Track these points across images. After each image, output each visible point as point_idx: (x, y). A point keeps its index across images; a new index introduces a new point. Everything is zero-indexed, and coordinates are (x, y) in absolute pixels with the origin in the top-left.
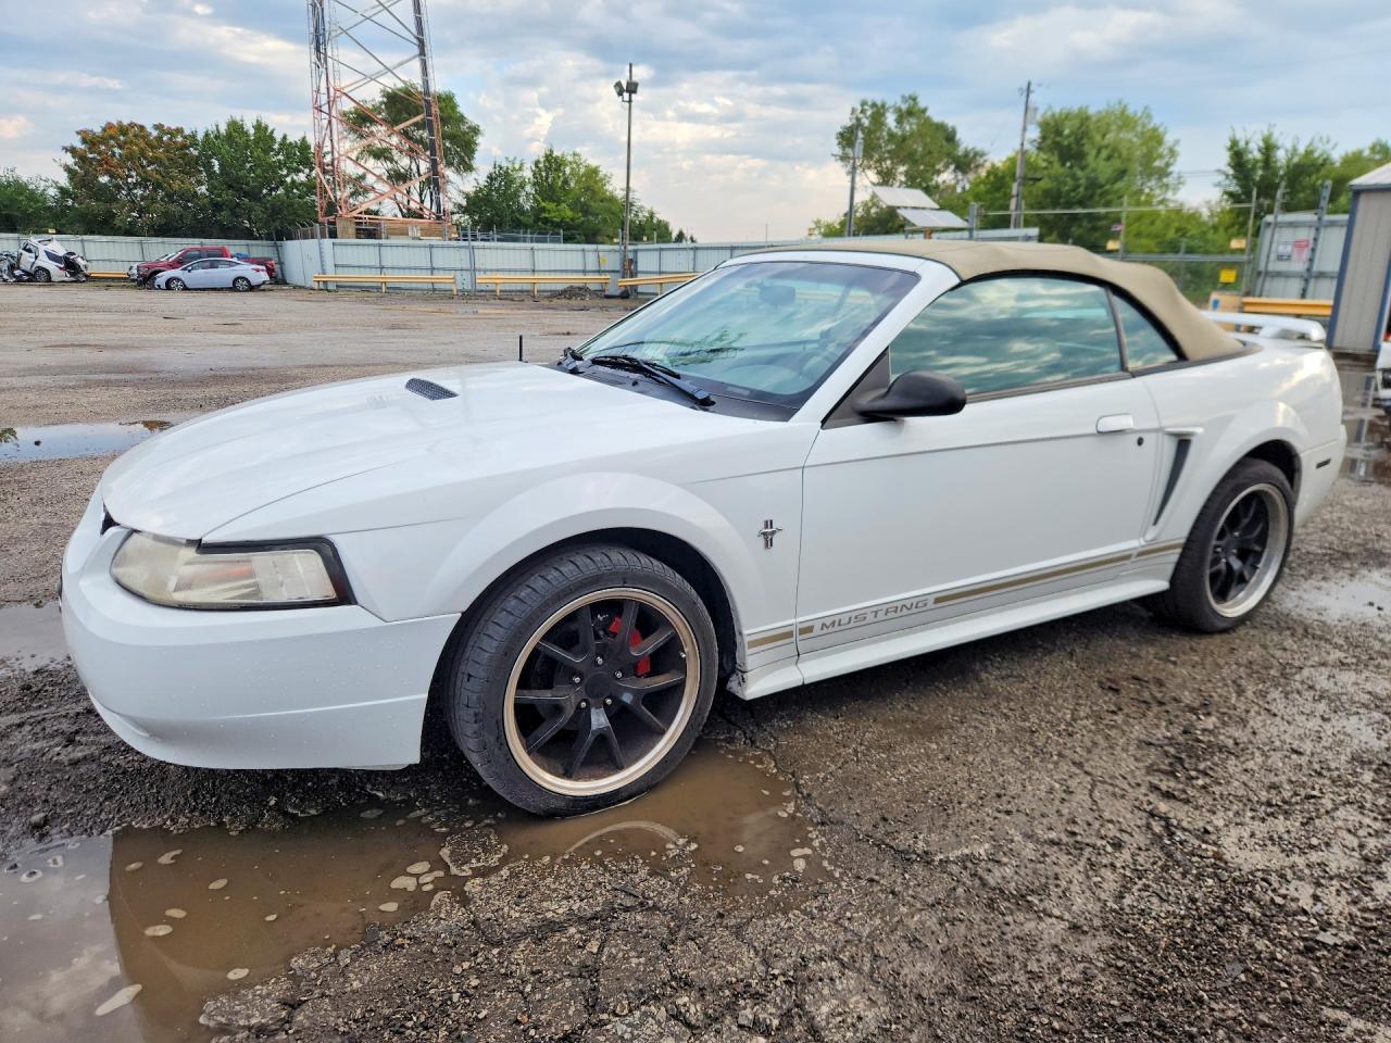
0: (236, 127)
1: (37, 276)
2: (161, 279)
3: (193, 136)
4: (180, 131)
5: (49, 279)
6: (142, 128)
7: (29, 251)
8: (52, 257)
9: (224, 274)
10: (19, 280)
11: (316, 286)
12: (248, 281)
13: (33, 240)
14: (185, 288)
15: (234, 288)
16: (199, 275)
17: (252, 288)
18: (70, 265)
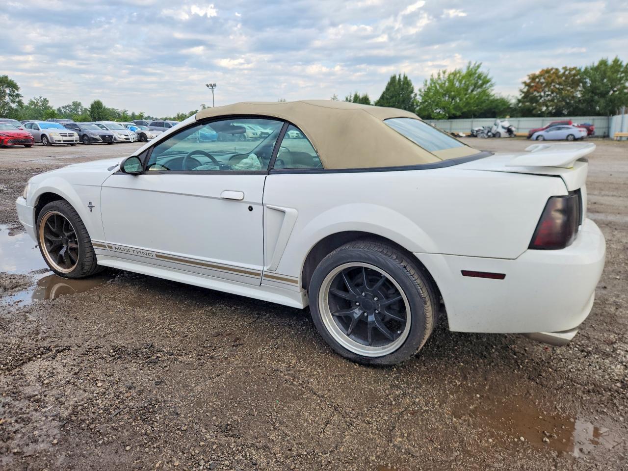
0: (603, 63)
1: (496, 135)
2: (535, 136)
3: (580, 70)
4: (575, 69)
5: (500, 137)
6: (557, 69)
7: (496, 125)
8: (503, 127)
9: (564, 133)
10: (489, 137)
11: (615, 138)
12: (574, 137)
13: (498, 121)
14: (544, 140)
15: (567, 140)
16: (553, 133)
17: (575, 139)
18: (509, 131)
